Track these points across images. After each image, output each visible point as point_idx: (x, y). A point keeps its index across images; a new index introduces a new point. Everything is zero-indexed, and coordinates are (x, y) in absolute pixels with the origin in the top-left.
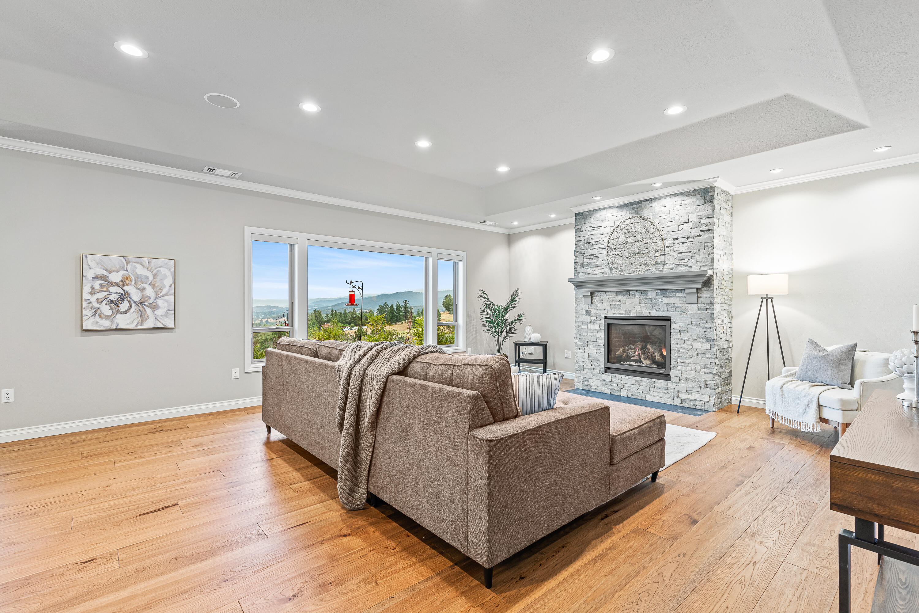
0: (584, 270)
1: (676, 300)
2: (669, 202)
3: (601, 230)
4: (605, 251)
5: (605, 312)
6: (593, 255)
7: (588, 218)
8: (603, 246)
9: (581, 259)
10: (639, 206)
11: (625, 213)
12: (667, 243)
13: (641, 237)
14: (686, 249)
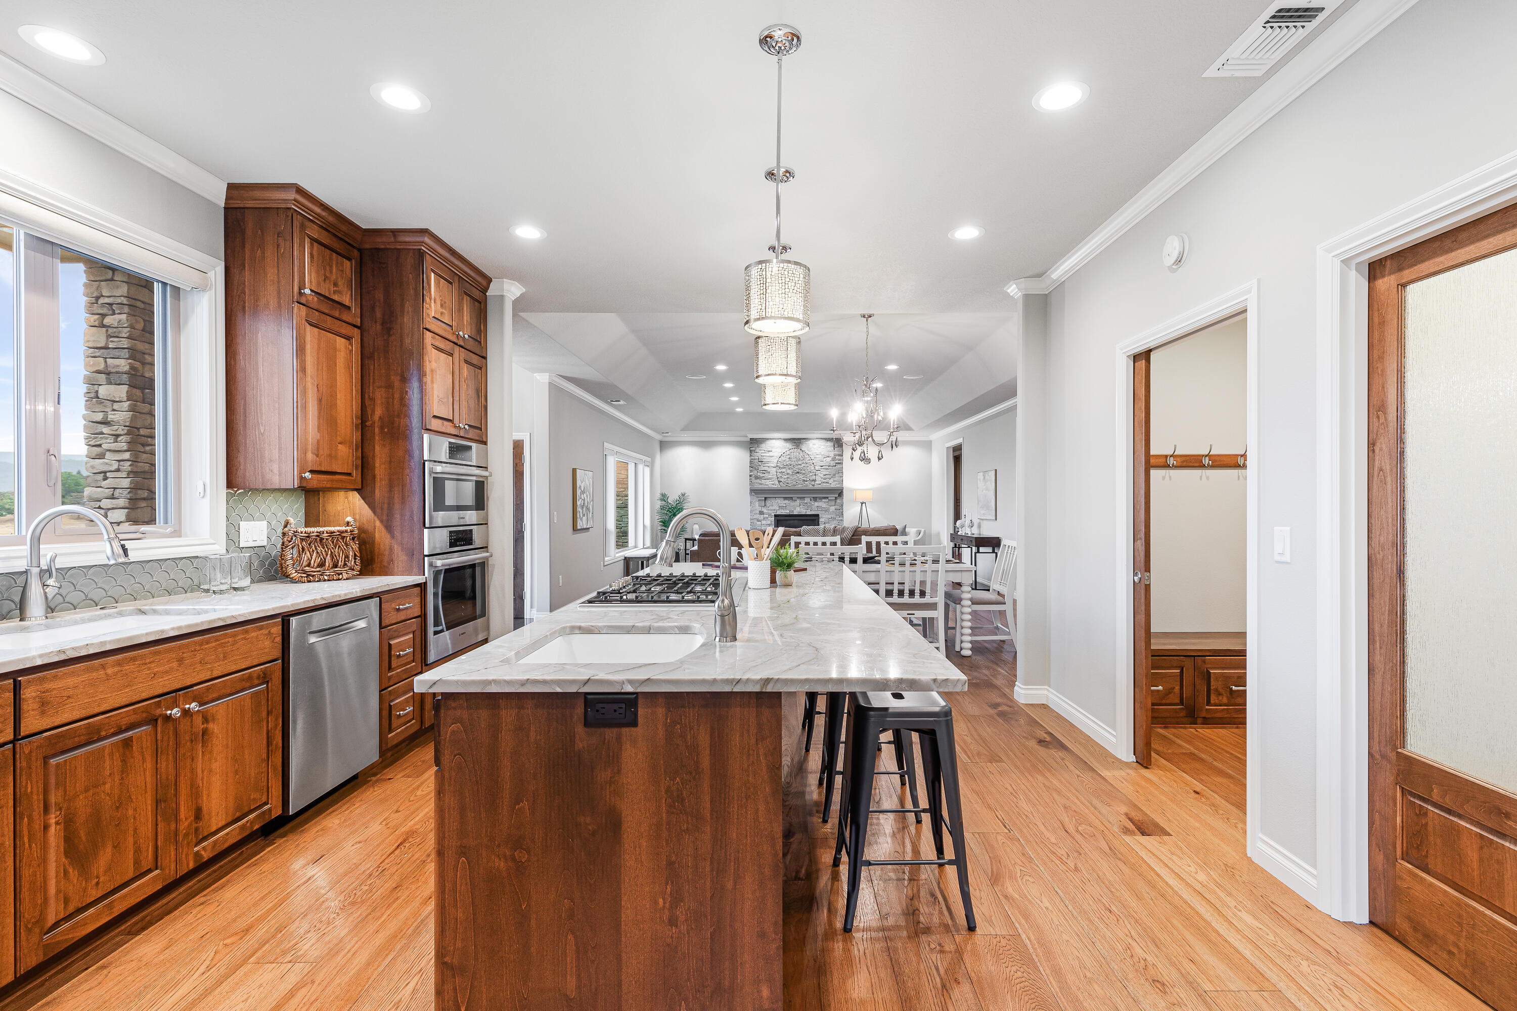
0: (758, 481)
1: (823, 504)
2: (818, 443)
3: (771, 454)
4: (775, 469)
5: (775, 511)
6: (765, 471)
7: (761, 443)
8: (773, 465)
9: (754, 473)
10: (799, 441)
11: (789, 445)
12: (817, 468)
13: (800, 463)
14: (827, 473)
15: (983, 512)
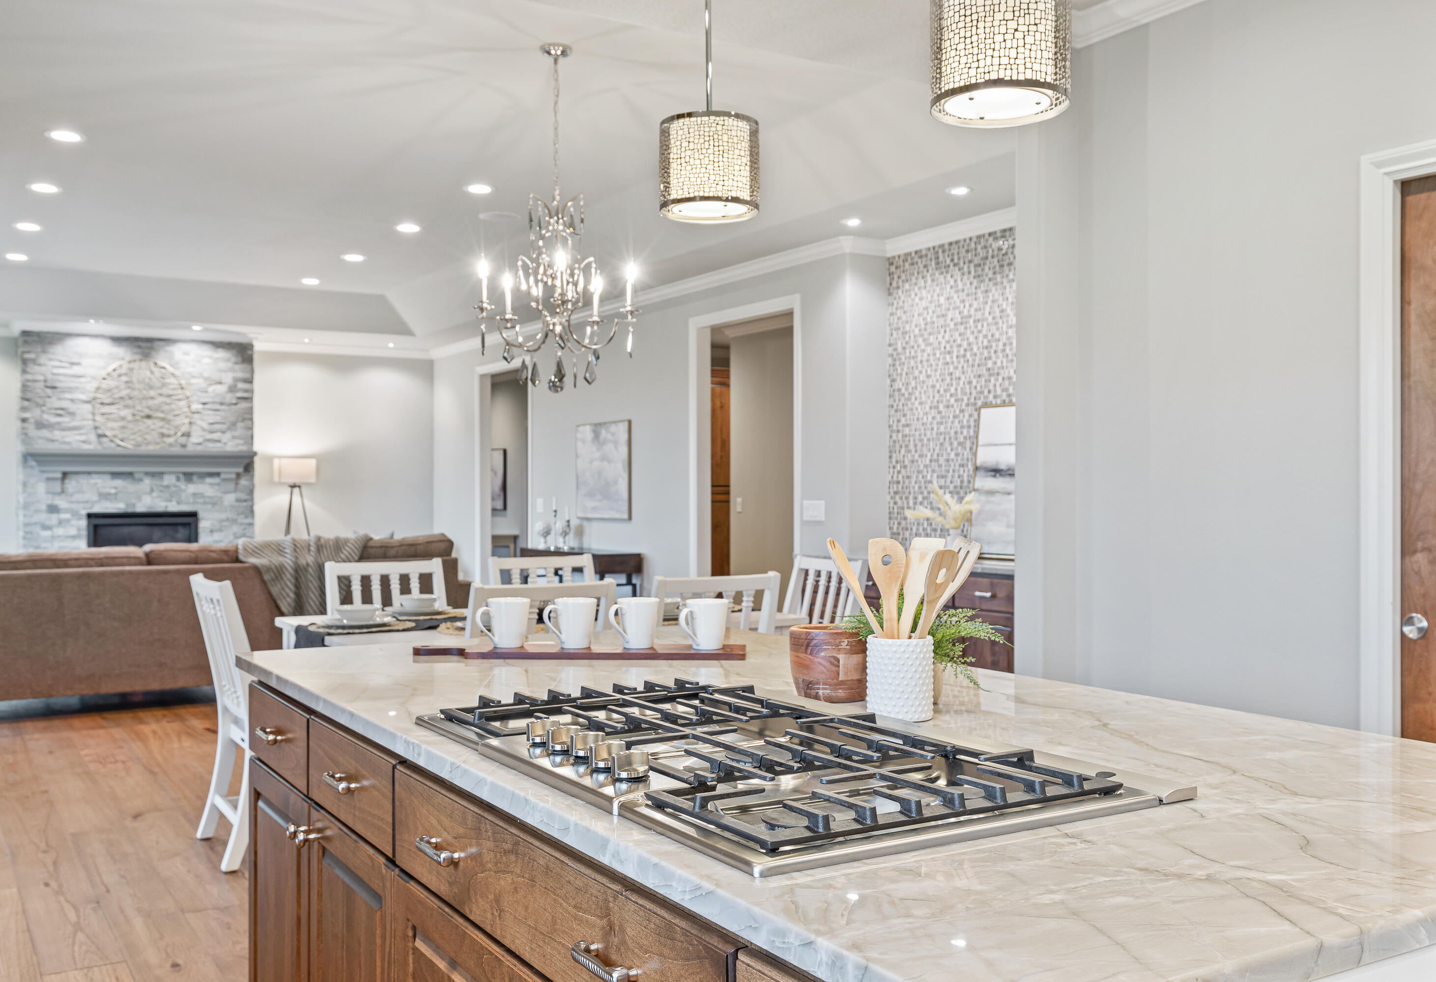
0: (45, 433)
1: (206, 488)
2: (195, 350)
3: (76, 370)
4: (88, 407)
5: (89, 505)
6: (62, 409)
7: (51, 343)
8: (83, 397)
9: (33, 414)
10: (149, 345)
11: (122, 352)
12: (196, 407)
13: (152, 393)
14: (218, 419)
15: (590, 504)
